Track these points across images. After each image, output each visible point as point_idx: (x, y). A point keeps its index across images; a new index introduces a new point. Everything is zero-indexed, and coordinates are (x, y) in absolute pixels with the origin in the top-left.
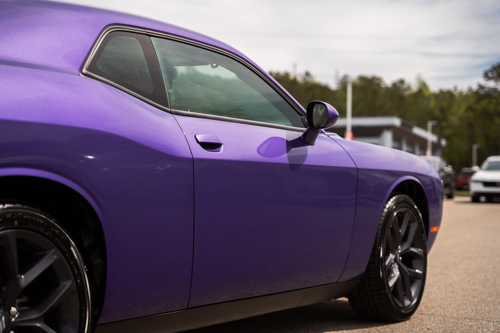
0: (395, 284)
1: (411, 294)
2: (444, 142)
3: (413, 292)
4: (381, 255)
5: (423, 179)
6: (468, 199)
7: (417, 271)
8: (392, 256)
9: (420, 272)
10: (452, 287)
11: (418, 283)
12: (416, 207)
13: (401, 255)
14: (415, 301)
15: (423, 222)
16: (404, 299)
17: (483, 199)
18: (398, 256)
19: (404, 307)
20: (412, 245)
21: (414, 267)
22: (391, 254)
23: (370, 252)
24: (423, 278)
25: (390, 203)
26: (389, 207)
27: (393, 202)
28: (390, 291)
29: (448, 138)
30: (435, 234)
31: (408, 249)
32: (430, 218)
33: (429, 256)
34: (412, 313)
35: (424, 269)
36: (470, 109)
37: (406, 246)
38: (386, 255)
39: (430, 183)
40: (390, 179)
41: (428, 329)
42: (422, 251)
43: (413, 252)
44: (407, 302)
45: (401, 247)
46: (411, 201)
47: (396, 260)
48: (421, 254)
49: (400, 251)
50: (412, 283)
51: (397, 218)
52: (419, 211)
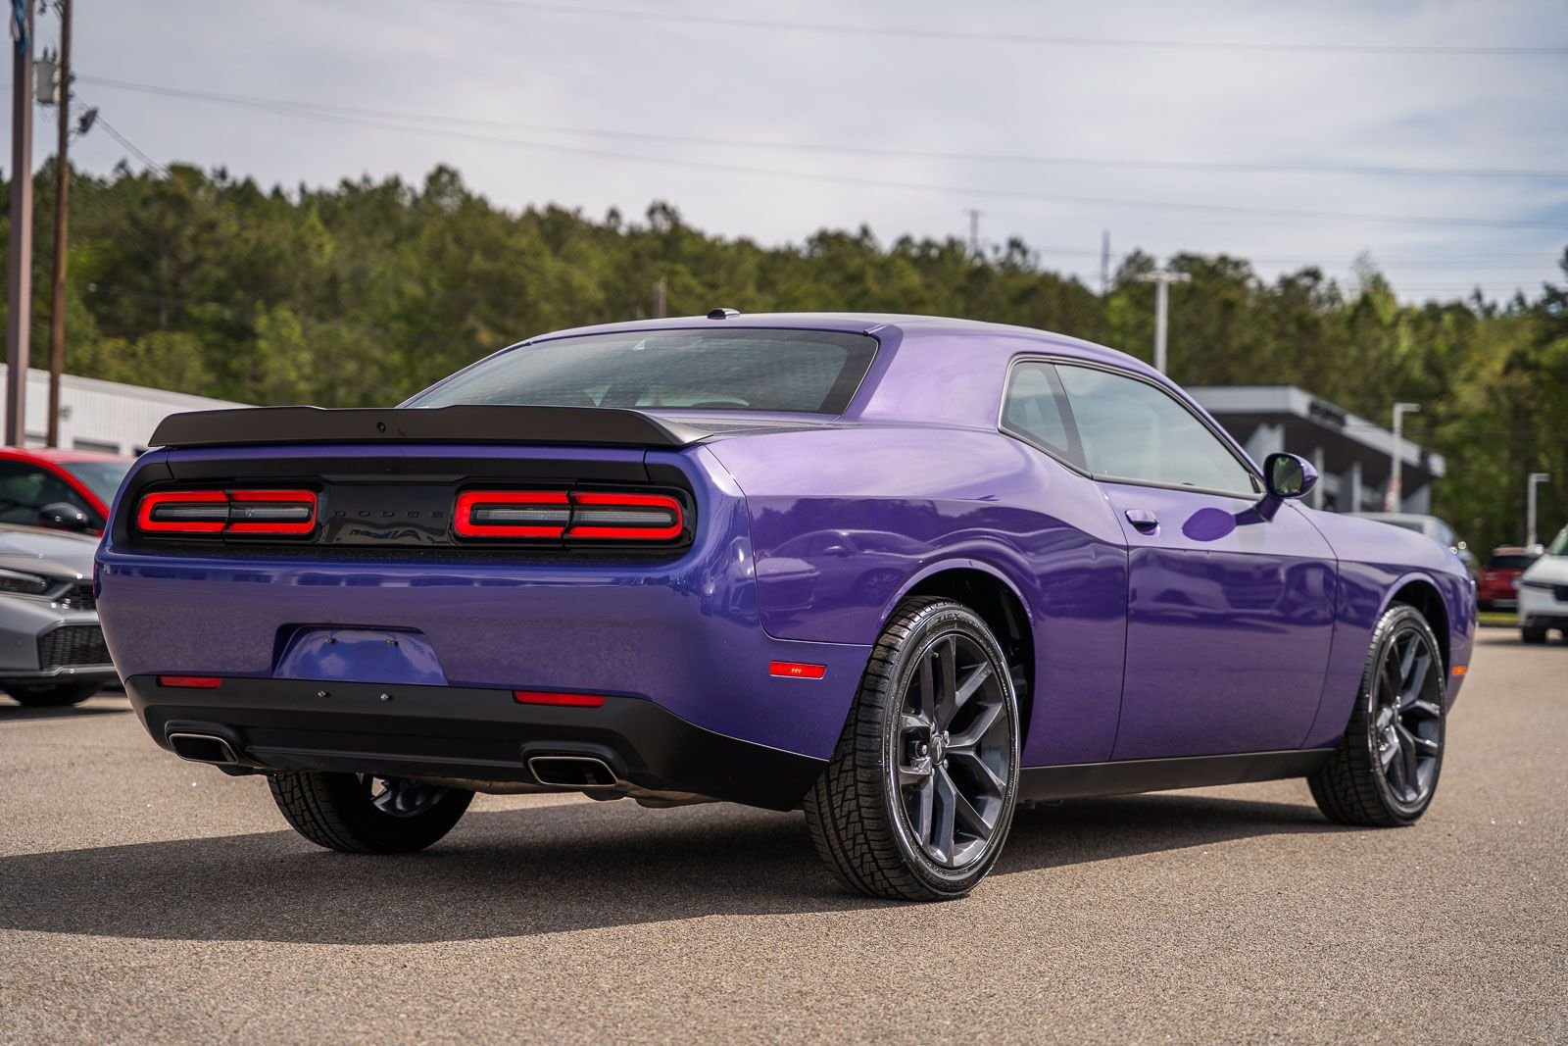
0: (1392, 763)
1: (1417, 782)
2: (1437, 464)
3: (1422, 779)
4: (1370, 709)
5: (1440, 578)
6: (1516, 634)
7: (1428, 742)
8: (1387, 713)
9: (1435, 745)
10: (1485, 792)
11: (1430, 762)
12: (1428, 629)
13: (1402, 712)
14: (1424, 793)
15: (1439, 656)
16: (1405, 789)
17: (1553, 634)
18: (1396, 712)
19: (1405, 803)
20: (1421, 697)
21: (1422, 735)
22: (1385, 709)
23: (1352, 702)
24: (1438, 755)
25: (1384, 619)
26: (1384, 627)
27: (1389, 618)
28: (1383, 771)
29: (1450, 451)
30: (1460, 678)
31: (1413, 702)
32: (1452, 649)
33: (1450, 718)
34: (1418, 815)
35: (1441, 740)
36: (1518, 362)
37: (1410, 697)
38: (1378, 710)
39: (1449, 586)
40: (1385, 578)
41: (1449, 835)
42: (1438, 707)
43: (1420, 709)
44: (1411, 796)
45: (1401, 699)
46: (1419, 617)
47: (1392, 721)
48: (1437, 712)
49: (1398, 706)
50: (1420, 762)
51: (1396, 648)
52: (1432, 636)
